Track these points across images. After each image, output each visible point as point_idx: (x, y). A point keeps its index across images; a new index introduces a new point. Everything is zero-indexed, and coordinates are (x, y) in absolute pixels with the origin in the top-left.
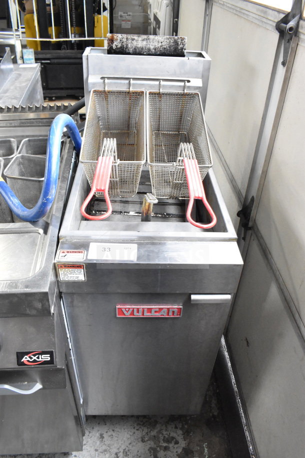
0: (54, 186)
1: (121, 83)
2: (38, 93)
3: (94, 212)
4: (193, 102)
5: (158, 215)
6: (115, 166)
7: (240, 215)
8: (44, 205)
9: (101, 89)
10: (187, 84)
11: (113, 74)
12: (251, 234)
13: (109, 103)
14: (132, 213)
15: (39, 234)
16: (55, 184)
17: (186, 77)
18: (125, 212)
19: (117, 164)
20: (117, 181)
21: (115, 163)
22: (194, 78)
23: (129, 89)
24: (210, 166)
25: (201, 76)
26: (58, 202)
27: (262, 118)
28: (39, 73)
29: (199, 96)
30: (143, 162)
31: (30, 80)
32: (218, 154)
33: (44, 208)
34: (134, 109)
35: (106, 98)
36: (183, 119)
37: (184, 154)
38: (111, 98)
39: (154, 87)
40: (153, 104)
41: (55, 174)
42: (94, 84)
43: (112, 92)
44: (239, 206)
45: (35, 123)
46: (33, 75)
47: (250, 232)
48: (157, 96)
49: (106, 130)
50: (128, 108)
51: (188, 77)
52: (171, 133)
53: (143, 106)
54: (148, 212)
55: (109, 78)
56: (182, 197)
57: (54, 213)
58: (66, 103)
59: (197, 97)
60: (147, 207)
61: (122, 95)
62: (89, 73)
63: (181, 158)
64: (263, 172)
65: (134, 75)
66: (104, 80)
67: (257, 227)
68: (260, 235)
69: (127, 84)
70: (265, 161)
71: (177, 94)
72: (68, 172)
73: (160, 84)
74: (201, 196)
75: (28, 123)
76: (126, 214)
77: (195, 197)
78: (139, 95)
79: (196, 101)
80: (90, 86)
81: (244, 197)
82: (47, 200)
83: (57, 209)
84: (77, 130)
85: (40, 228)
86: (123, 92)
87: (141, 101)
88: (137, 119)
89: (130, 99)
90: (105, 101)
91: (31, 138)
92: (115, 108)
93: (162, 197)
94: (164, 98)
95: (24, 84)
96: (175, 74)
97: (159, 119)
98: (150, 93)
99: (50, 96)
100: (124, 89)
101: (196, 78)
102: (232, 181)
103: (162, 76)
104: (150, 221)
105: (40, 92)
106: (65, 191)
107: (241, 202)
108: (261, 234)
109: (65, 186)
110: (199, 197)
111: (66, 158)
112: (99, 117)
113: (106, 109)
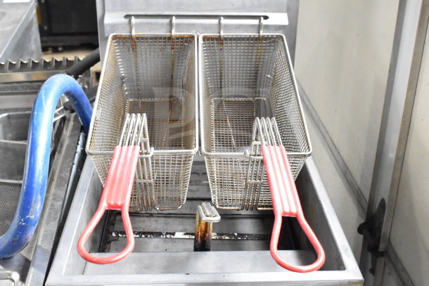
0: (39, 197)
1: (157, 24)
2: (33, 42)
3: (114, 234)
4: (274, 50)
5: (223, 237)
6: (147, 159)
7: (364, 231)
8: (22, 230)
9: (125, 33)
10: (264, 22)
11: (144, 10)
12: (385, 264)
13: (139, 56)
14: (179, 235)
15: (13, 280)
16: (41, 194)
17: (262, 12)
18: (167, 233)
19: (149, 156)
20: (150, 184)
21: (146, 154)
22: (274, 12)
23: (171, 32)
24: (307, 153)
25: (285, 8)
26: (48, 223)
27: (390, 71)
28: (35, 11)
29: (283, 41)
30: (194, 151)
31: (18, 22)
32: (319, 129)
33: (22, 235)
34: (180, 64)
35: (134, 47)
36: (259, 78)
37: (262, 136)
38: (142, 47)
39: (210, 28)
40: (209, 55)
41: (41, 177)
42: (114, 26)
43: (142, 38)
44: (359, 214)
45: (20, 88)
46: (23, 14)
47: (381, 261)
48: (216, 42)
49: (135, 97)
50: (170, 63)
51: (265, 11)
52: (240, 99)
53: (192, 58)
54: (204, 236)
55: (137, 16)
56: (262, 206)
57: (39, 243)
58: (71, 57)
59: (280, 42)
60: (203, 227)
61: (160, 42)
62: (106, 8)
63: (259, 143)
64: (397, 158)
65: (178, 9)
66: (130, 20)
67: (394, 250)
68: (400, 266)
69: (167, 24)
70: (400, 140)
71: (249, 39)
72: (69, 169)
73: (220, 23)
74: (294, 211)
75: (8, 88)
76: (168, 236)
77: (284, 213)
78: (186, 42)
79: (280, 48)
80: (107, 29)
81: (367, 199)
82: (27, 221)
83: (45, 236)
84: (86, 100)
85: (15, 270)
86: (161, 38)
87: (190, 52)
88: (185, 79)
89: (172, 48)
90: (131, 52)
91: (11, 113)
92: (148, 63)
93: (228, 208)
94: (227, 46)
95: (8, 28)
96: (244, 7)
97: (221, 79)
98: (205, 38)
99: (54, 45)
100: (163, 32)
101: (278, 12)
102: (345, 172)
103: (223, 10)
104: (208, 250)
105: (35, 40)
106: (61, 203)
107: (362, 208)
108: (401, 264)
109: (63, 193)
110: (291, 213)
111: (68, 145)
112: (122, 78)
113: (133, 65)
